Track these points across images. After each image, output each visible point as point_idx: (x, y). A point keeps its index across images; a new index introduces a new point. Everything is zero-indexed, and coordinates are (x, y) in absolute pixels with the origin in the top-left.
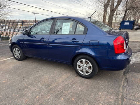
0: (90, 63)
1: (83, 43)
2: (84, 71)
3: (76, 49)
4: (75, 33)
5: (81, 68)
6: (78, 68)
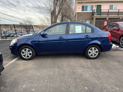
1: (93, 37)
4: (86, 32)
6: (89, 54)
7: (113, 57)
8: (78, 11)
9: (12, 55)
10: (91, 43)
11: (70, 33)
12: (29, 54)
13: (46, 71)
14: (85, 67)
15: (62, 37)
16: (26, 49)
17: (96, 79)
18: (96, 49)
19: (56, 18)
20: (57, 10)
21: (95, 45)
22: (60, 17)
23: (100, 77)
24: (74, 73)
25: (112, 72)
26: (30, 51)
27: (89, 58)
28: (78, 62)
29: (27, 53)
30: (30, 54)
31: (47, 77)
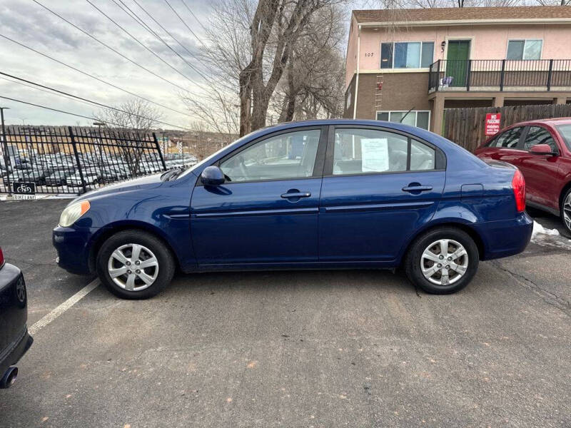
0: (462, 247)
1: (445, 191)
2: (445, 272)
3: (425, 211)
4: (408, 168)
5: (435, 268)
6: (424, 270)
7: (537, 284)
8: (363, 68)
9: (65, 275)
10: (435, 218)
11: (337, 171)
12: (142, 271)
13: (225, 351)
14: (407, 334)
15: (297, 191)
16: (131, 249)
17: (464, 391)
18: (456, 247)
19: (263, 97)
20: (268, 63)
21: (454, 228)
22: (280, 93)
23: (485, 383)
24: (358, 362)
25: (536, 358)
26: (150, 256)
27: (423, 288)
28: (375, 308)
29: (133, 268)
30: (150, 271)
31: (234, 385)
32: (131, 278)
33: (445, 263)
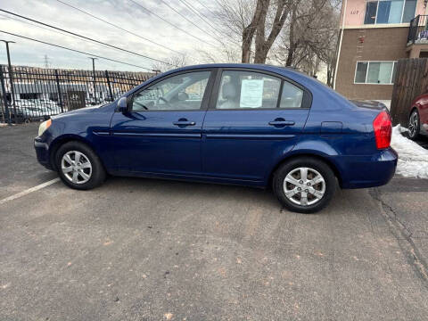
0: (320, 175)
2: (304, 195)
4: (278, 105)
6: (286, 191)
8: (347, 24)
12: (82, 171)
15: (186, 120)
16: (74, 154)
18: (314, 175)
26: (87, 161)
28: (236, 216)
29: (76, 168)
30: (87, 171)
31: (82, 254)
32: (76, 175)
33: (304, 187)
